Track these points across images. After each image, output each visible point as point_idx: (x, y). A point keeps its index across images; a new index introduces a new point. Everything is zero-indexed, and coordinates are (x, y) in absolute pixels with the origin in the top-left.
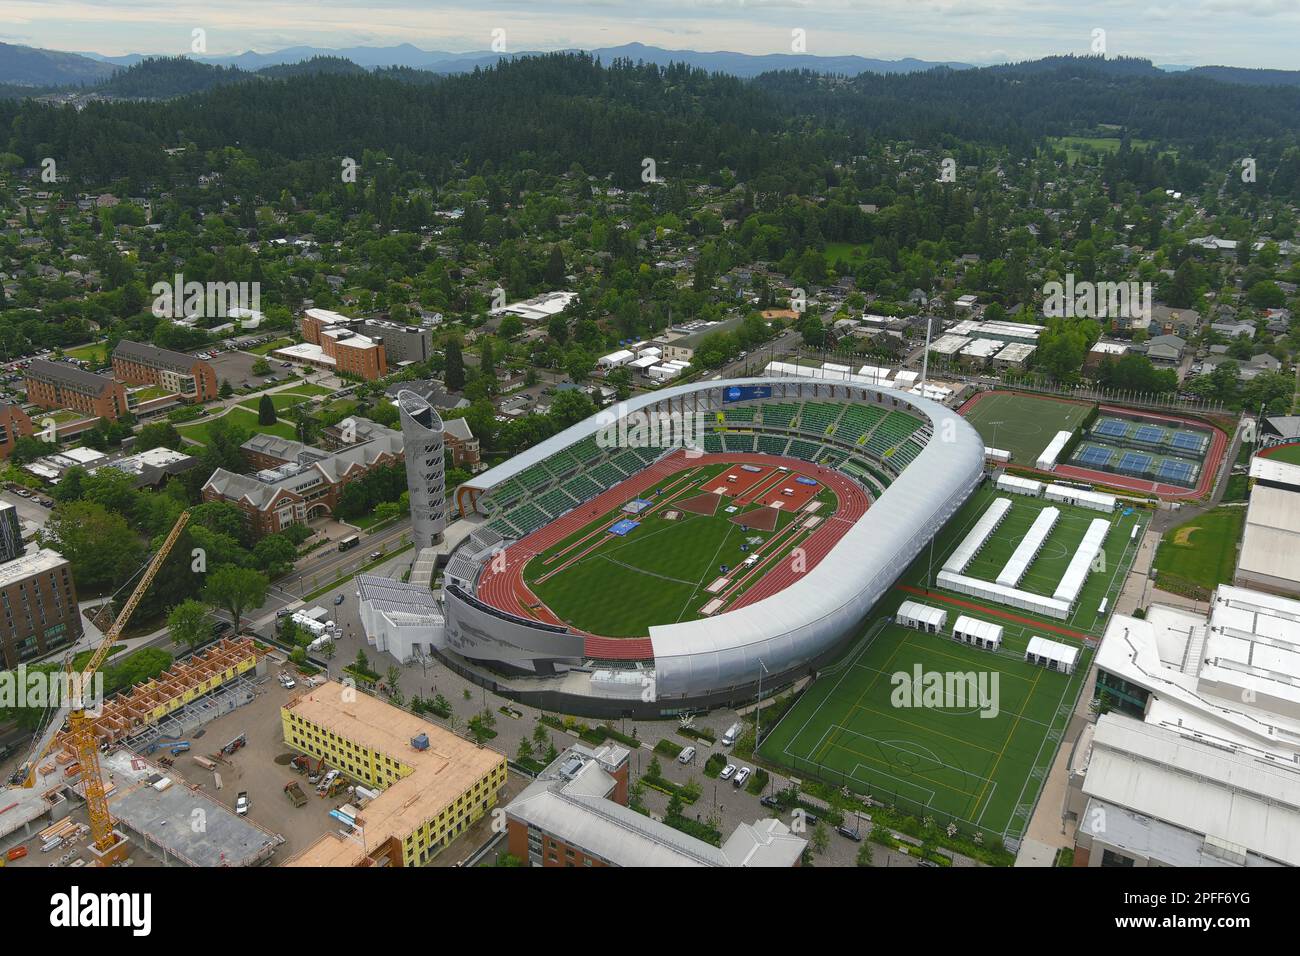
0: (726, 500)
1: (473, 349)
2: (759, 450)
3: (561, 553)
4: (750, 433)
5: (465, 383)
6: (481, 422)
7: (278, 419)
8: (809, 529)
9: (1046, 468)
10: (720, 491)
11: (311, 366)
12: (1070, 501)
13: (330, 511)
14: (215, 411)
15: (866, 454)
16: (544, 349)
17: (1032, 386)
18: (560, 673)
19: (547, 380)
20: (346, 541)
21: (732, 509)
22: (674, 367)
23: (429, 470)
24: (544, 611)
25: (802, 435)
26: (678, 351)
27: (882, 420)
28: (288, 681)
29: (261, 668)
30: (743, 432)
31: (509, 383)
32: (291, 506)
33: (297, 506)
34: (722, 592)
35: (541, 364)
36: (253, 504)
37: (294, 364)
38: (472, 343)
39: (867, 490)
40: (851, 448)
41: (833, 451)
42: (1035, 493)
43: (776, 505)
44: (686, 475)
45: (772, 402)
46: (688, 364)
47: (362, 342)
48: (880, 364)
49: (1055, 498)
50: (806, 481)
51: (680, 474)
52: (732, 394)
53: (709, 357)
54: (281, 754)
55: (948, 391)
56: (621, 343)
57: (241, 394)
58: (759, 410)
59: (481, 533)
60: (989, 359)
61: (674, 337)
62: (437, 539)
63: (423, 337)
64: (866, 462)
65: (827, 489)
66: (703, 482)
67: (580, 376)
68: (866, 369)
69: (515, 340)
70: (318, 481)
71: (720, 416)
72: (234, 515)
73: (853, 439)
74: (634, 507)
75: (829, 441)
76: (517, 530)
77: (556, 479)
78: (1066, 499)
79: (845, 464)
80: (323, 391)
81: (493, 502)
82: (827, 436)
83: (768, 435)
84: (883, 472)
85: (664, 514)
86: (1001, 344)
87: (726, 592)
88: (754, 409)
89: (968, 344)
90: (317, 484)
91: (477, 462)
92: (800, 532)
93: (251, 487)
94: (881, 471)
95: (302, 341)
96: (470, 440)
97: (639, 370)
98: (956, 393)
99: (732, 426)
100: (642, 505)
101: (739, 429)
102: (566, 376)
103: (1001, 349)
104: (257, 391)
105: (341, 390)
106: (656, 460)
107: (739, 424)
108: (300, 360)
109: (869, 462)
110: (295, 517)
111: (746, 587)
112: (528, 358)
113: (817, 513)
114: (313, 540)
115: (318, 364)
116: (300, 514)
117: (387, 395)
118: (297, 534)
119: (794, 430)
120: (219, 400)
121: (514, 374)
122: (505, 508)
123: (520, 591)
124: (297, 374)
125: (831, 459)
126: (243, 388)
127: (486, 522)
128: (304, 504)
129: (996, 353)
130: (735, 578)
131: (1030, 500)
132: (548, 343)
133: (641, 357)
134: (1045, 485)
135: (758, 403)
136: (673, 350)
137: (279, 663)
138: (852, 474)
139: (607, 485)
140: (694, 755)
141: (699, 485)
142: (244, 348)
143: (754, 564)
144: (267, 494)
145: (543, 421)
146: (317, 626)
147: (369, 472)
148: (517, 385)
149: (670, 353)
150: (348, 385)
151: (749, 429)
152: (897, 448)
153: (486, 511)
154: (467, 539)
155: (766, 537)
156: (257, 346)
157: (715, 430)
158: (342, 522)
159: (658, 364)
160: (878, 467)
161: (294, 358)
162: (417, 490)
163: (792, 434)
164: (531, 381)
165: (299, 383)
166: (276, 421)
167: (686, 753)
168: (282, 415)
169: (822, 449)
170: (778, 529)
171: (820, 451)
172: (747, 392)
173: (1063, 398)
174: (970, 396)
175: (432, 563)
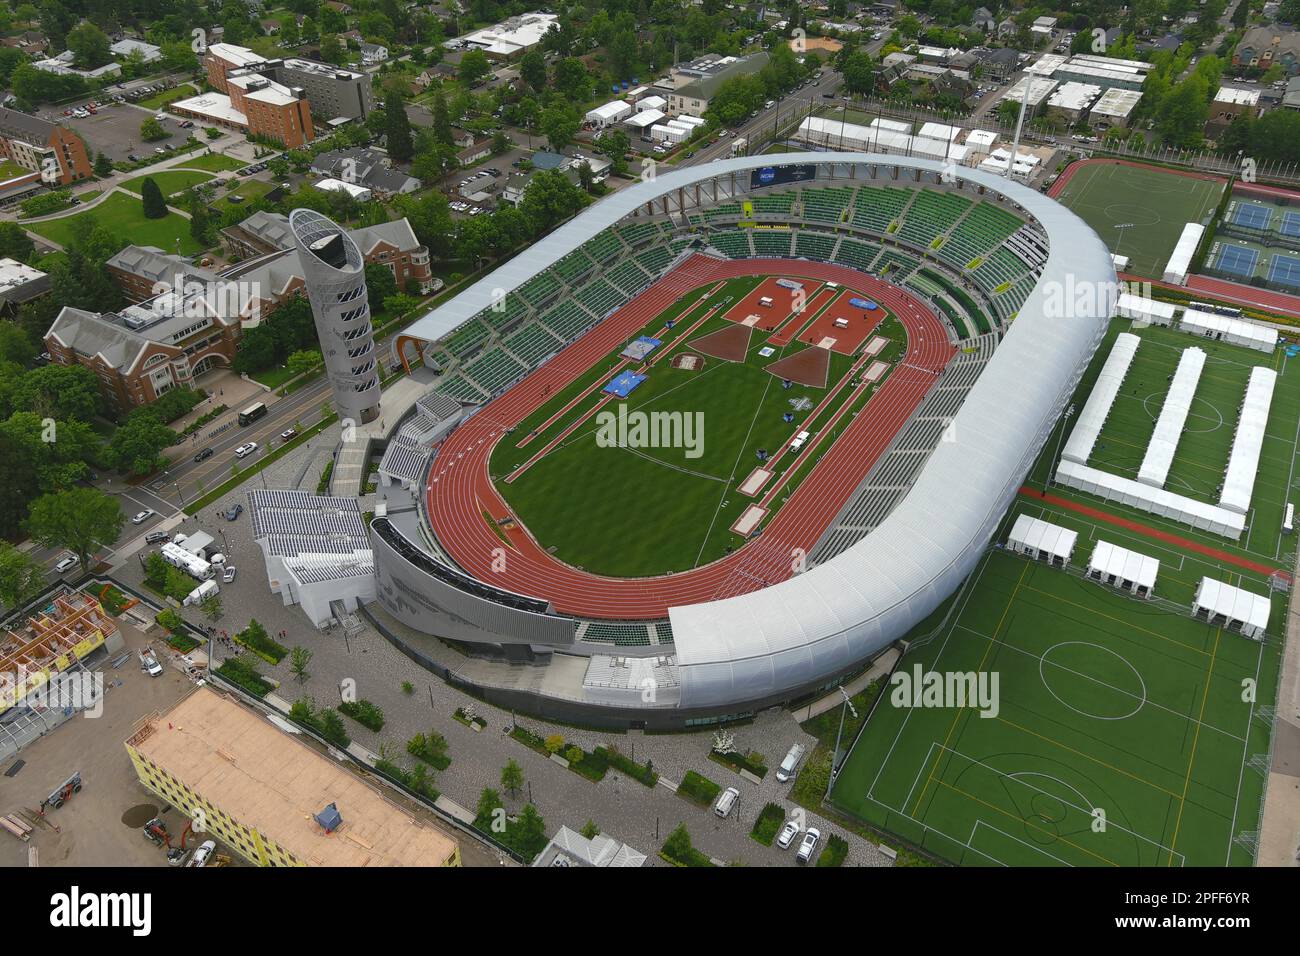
0: (760, 337)
1: (426, 98)
2: (798, 254)
3: (541, 429)
4: (787, 229)
5: (413, 152)
6: (430, 224)
7: (170, 208)
8: (872, 384)
9: (1176, 282)
10: (750, 321)
11: (217, 128)
12: (1214, 335)
13: (228, 361)
14: (89, 197)
15: (940, 263)
16: (517, 100)
17: (1142, 152)
18: (541, 654)
19: (522, 144)
20: (247, 412)
21: (767, 352)
22: (684, 126)
23: (349, 326)
24: (518, 530)
25: (855, 234)
26: (688, 102)
27: (965, 215)
28: (152, 666)
29: (114, 641)
30: (777, 229)
31: (472, 152)
32: (167, 365)
33: (176, 363)
34: (761, 495)
35: (511, 121)
36: (111, 366)
37: (197, 123)
38: (424, 90)
39: (945, 319)
40: (920, 254)
41: (896, 257)
42: (1167, 323)
43: (827, 343)
44: (705, 296)
45: (815, 186)
46: (700, 121)
47: (278, 95)
48: (945, 120)
49: (1195, 331)
50: (863, 304)
51: (695, 295)
52: (763, 176)
53: (727, 112)
54: (134, 804)
55: (1035, 160)
56: (614, 88)
57: (124, 170)
58: (799, 198)
59: (430, 401)
60: (1085, 113)
61: (682, 81)
62: (368, 416)
63: (359, 85)
64: (941, 274)
65: (891, 316)
66: (727, 306)
67: (563, 141)
68: (930, 128)
69: (480, 85)
70: (205, 322)
71: (748, 207)
72: (84, 385)
73: (925, 241)
74: (638, 349)
75: (891, 243)
76: (480, 389)
77: (533, 310)
78: (1209, 332)
79: (913, 277)
80: (232, 164)
81: (446, 352)
82: (889, 236)
83: (809, 232)
84: (966, 292)
85: (678, 361)
86: (1096, 89)
87: (767, 493)
88: (792, 197)
89: (1056, 90)
90: (203, 328)
91: (428, 279)
92: (860, 389)
93: (110, 336)
94: (963, 289)
95: (209, 89)
96: (416, 251)
97: (638, 129)
98: (1045, 161)
99: (763, 220)
100: (648, 347)
101: (772, 224)
102: (544, 140)
103: (1098, 97)
104: (146, 165)
105: (254, 163)
106: (664, 271)
107: (772, 217)
108: (203, 117)
109: (946, 275)
110: (174, 376)
111: (794, 484)
112: (496, 112)
113: (882, 356)
114: (206, 407)
115: (226, 124)
116: (183, 374)
117: (314, 170)
118: (178, 404)
119: (844, 225)
120: (96, 180)
121: (479, 137)
122: (464, 358)
123: (487, 496)
124: (198, 139)
125: (894, 268)
126: (128, 162)
127: (438, 382)
128: (186, 359)
129: (1093, 103)
130: (778, 469)
131: (1163, 333)
132: (521, 91)
133: (640, 110)
134: (1180, 308)
135: (797, 187)
136: (682, 100)
137: (144, 628)
138: (922, 292)
139: (601, 313)
140: (737, 802)
141: (721, 313)
142: (134, 100)
143: (803, 446)
144: (131, 349)
145: (514, 219)
146: (199, 565)
147: (278, 304)
148: (482, 154)
149: (677, 106)
150: (265, 155)
151: (784, 224)
152: (984, 257)
153: (437, 366)
154: (412, 412)
155: (816, 396)
156: (150, 96)
157: (740, 225)
158: (246, 377)
159: (662, 122)
160: (958, 284)
161: (196, 115)
162: (332, 353)
163: (841, 231)
164: (500, 148)
165: (198, 154)
166: (167, 212)
167: (724, 802)
168: (176, 203)
169: (881, 253)
170: (832, 383)
171: (878, 257)
172: (784, 174)
173: (1181, 168)
174: (1064, 165)
175: (362, 452)
